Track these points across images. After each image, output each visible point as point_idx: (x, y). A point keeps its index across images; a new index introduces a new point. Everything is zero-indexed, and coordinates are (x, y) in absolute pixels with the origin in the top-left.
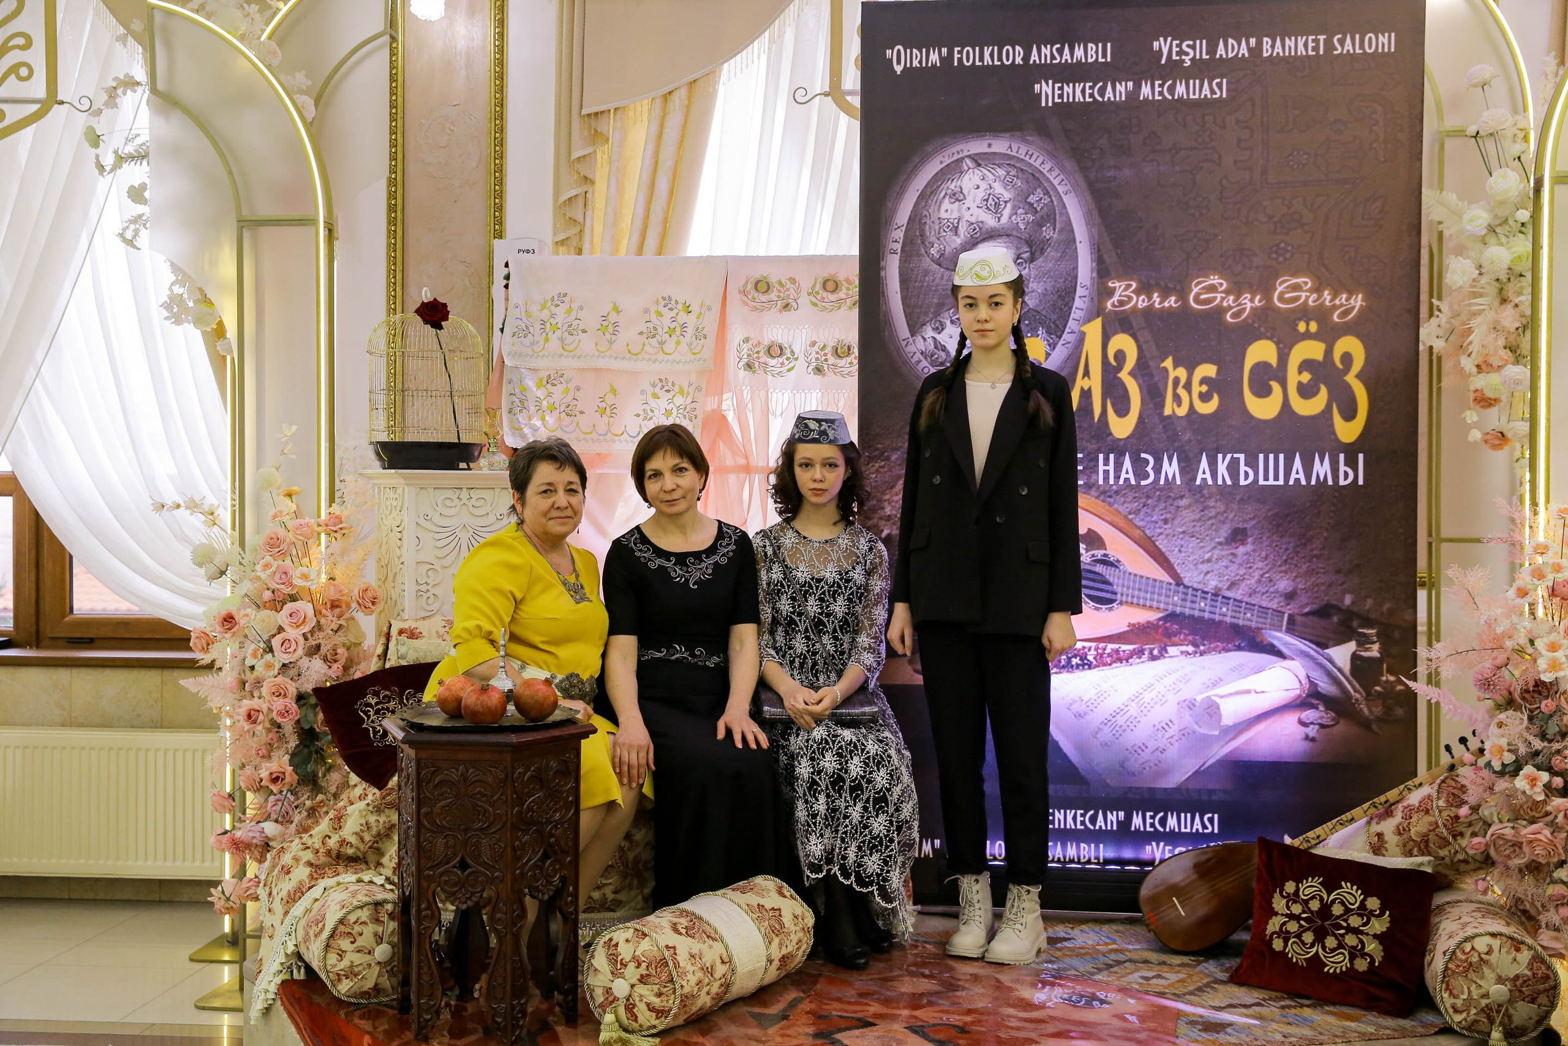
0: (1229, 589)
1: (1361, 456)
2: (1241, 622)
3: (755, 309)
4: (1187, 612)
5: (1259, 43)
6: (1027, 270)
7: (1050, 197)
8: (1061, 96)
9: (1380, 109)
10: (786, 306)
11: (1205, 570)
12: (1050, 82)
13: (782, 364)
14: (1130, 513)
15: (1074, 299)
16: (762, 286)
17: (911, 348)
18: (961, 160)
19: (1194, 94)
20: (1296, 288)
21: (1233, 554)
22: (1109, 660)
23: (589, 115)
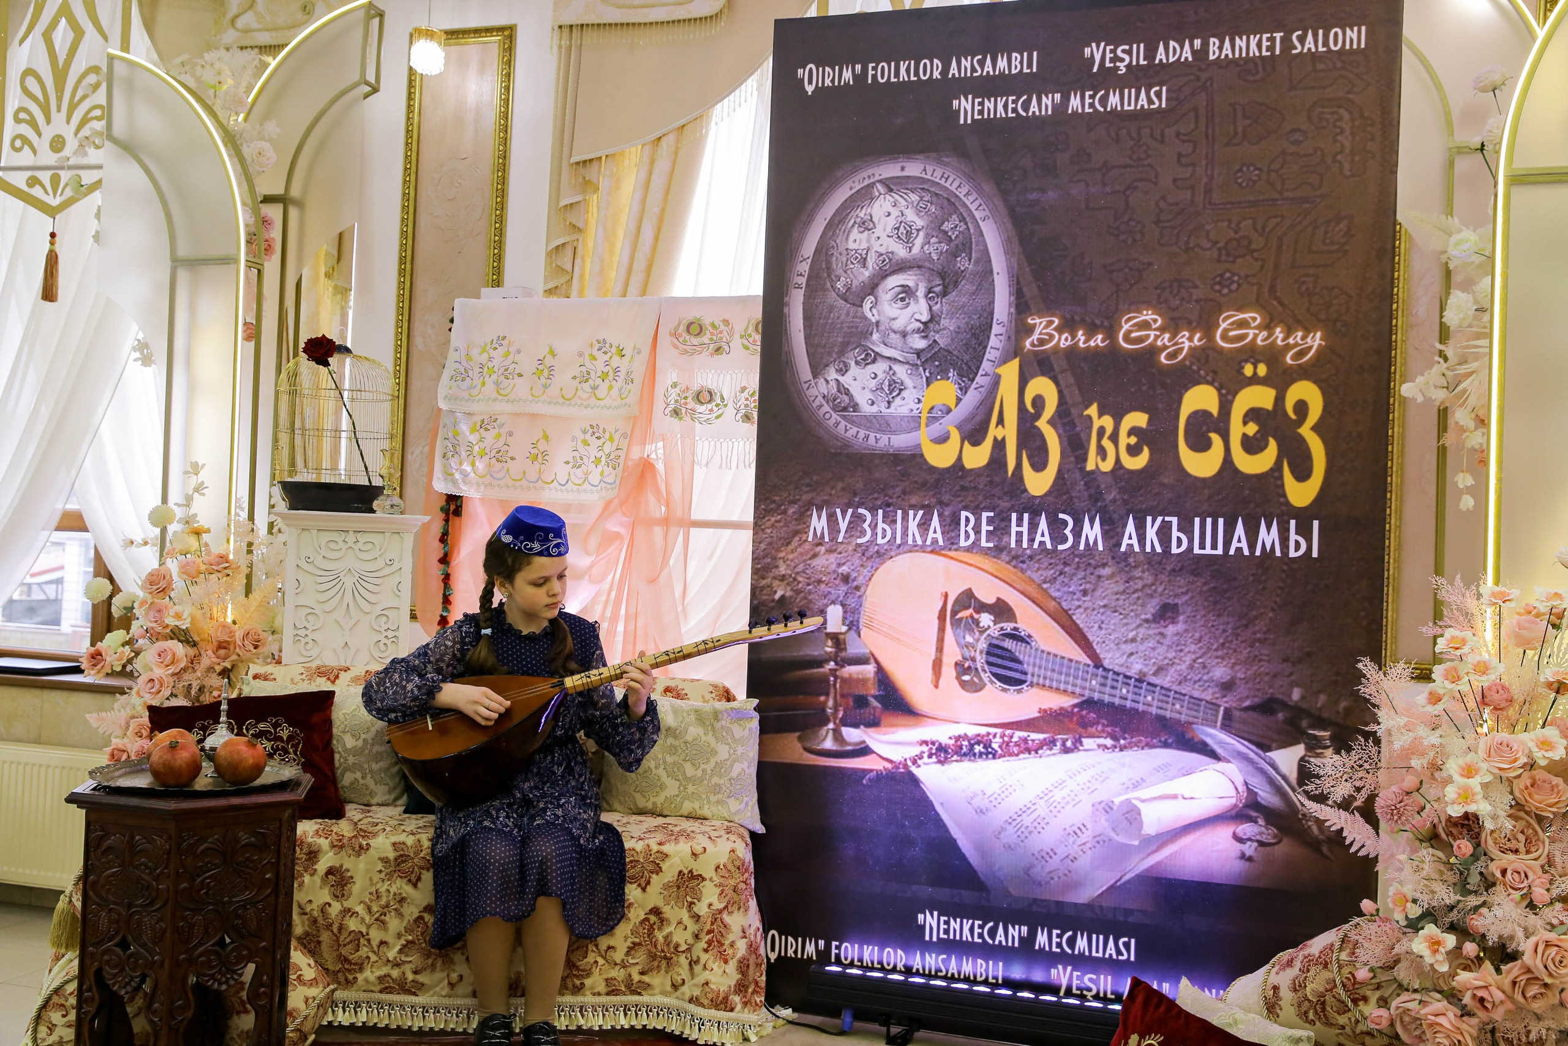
0: (1155, 674)
1: (1316, 523)
2: (1168, 714)
3: (686, 352)
4: (1107, 699)
5: (1205, 45)
6: (938, 305)
7: (966, 224)
8: (981, 112)
9: (1346, 116)
10: (718, 350)
11: (1129, 652)
12: (970, 97)
13: (711, 410)
14: (1045, 582)
15: (989, 338)
16: (695, 328)
17: (813, 392)
18: (871, 186)
19: (1129, 104)
20: (1243, 324)
21: (1161, 634)
22: (1016, 750)
23: (578, 163)
